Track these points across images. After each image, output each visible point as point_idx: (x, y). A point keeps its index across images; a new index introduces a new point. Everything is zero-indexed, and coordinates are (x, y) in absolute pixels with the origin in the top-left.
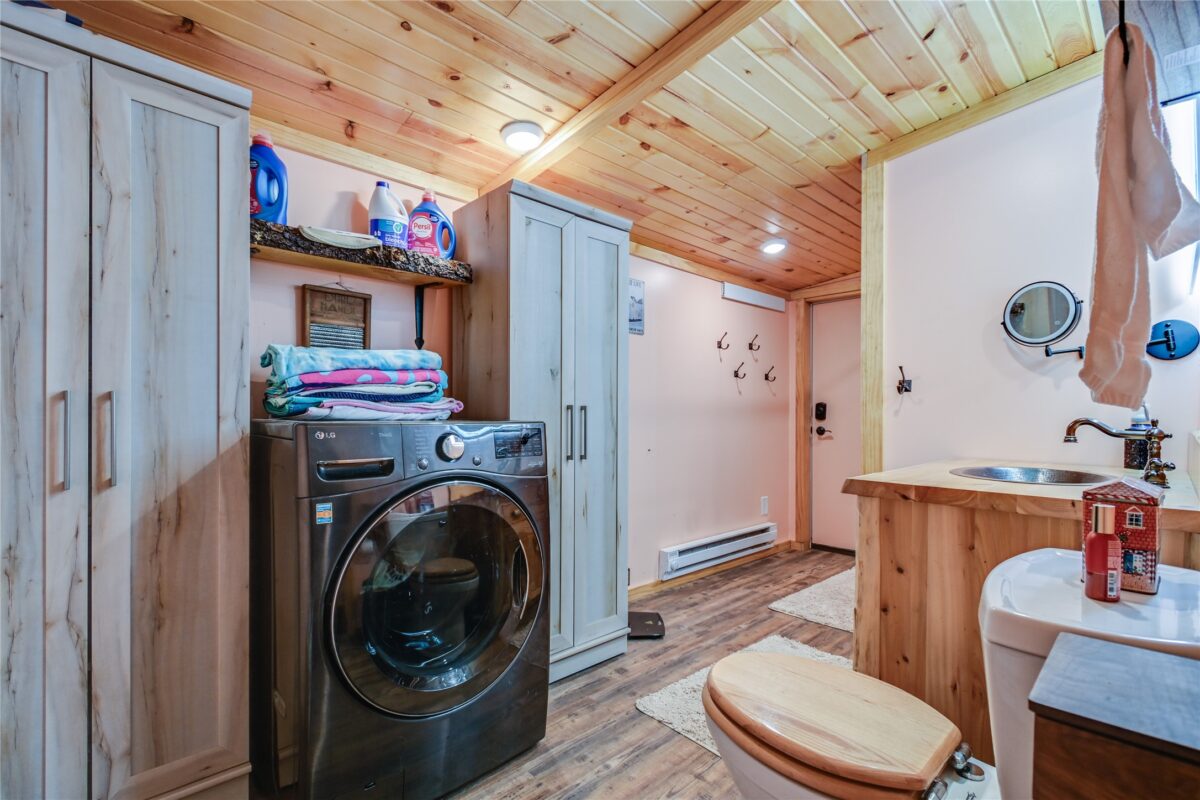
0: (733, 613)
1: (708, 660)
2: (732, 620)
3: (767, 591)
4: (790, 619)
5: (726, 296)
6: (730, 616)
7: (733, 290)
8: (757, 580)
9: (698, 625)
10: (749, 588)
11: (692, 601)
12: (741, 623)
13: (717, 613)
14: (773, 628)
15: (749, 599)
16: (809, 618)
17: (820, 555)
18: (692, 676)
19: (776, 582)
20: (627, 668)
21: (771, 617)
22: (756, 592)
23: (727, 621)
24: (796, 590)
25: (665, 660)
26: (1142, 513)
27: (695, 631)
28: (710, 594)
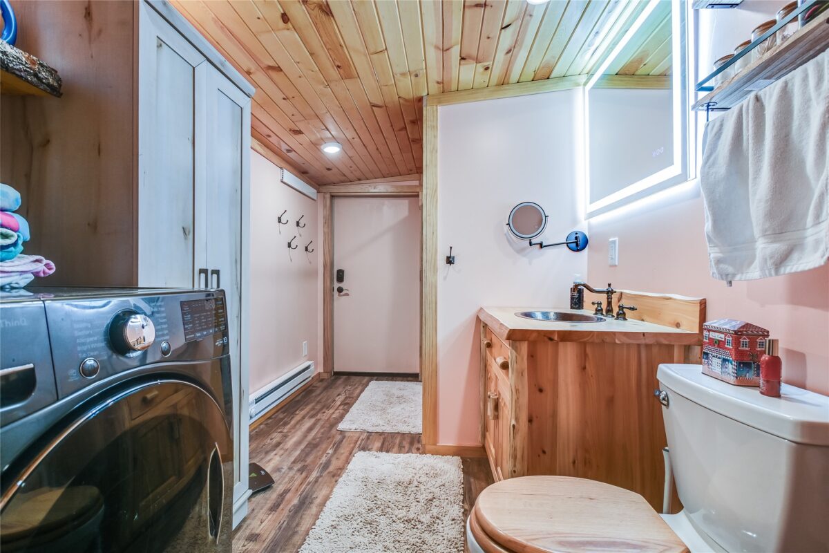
0: (314, 442)
1: (324, 492)
2: (318, 449)
3: (325, 417)
4: (357, 435)
5: (284, 180)
6: (313, 446)
7: (290, 177)
8: (313, 409)
9: (294, 462)
10: (312, 417)
11: (274, 441)
12: (326, 449)
13: (302, 447)
14: (352, 445)
15: (318, 427)
16: (371, 429)
17: (342, 380)
18: (322, 513)
19: (328, 408)
20: (257, 532)
21: (344, 437)
22: (319, 420)
23: (315, 451)
24: (347, 411)
25: (288, 508)
26: (748, 340)
27: (296, 469)
28: (285, 431)
